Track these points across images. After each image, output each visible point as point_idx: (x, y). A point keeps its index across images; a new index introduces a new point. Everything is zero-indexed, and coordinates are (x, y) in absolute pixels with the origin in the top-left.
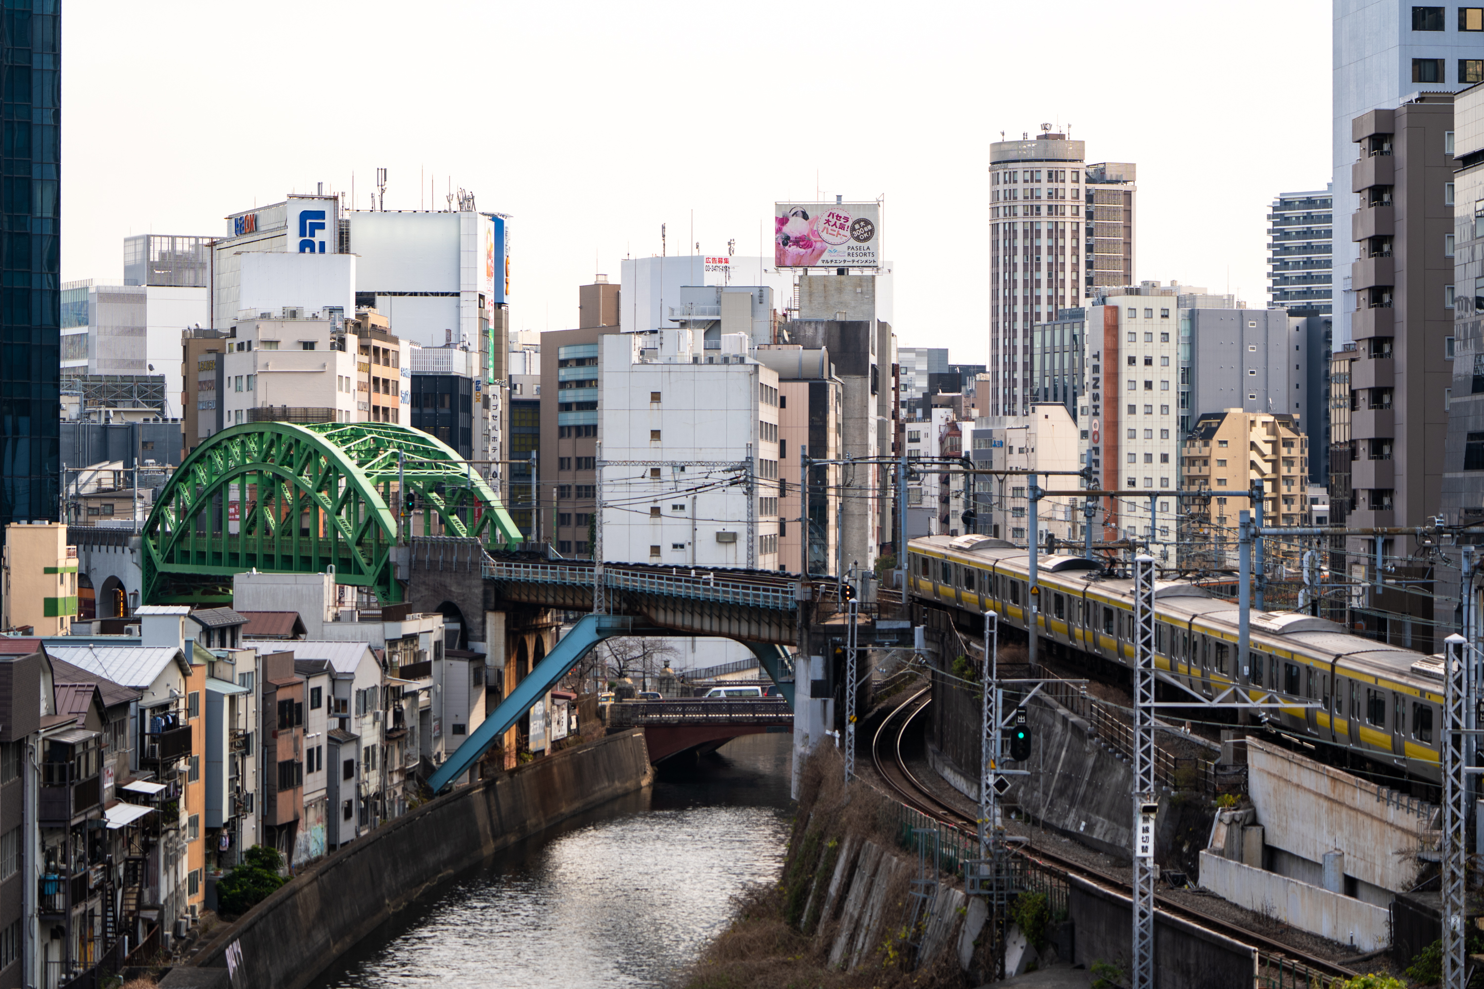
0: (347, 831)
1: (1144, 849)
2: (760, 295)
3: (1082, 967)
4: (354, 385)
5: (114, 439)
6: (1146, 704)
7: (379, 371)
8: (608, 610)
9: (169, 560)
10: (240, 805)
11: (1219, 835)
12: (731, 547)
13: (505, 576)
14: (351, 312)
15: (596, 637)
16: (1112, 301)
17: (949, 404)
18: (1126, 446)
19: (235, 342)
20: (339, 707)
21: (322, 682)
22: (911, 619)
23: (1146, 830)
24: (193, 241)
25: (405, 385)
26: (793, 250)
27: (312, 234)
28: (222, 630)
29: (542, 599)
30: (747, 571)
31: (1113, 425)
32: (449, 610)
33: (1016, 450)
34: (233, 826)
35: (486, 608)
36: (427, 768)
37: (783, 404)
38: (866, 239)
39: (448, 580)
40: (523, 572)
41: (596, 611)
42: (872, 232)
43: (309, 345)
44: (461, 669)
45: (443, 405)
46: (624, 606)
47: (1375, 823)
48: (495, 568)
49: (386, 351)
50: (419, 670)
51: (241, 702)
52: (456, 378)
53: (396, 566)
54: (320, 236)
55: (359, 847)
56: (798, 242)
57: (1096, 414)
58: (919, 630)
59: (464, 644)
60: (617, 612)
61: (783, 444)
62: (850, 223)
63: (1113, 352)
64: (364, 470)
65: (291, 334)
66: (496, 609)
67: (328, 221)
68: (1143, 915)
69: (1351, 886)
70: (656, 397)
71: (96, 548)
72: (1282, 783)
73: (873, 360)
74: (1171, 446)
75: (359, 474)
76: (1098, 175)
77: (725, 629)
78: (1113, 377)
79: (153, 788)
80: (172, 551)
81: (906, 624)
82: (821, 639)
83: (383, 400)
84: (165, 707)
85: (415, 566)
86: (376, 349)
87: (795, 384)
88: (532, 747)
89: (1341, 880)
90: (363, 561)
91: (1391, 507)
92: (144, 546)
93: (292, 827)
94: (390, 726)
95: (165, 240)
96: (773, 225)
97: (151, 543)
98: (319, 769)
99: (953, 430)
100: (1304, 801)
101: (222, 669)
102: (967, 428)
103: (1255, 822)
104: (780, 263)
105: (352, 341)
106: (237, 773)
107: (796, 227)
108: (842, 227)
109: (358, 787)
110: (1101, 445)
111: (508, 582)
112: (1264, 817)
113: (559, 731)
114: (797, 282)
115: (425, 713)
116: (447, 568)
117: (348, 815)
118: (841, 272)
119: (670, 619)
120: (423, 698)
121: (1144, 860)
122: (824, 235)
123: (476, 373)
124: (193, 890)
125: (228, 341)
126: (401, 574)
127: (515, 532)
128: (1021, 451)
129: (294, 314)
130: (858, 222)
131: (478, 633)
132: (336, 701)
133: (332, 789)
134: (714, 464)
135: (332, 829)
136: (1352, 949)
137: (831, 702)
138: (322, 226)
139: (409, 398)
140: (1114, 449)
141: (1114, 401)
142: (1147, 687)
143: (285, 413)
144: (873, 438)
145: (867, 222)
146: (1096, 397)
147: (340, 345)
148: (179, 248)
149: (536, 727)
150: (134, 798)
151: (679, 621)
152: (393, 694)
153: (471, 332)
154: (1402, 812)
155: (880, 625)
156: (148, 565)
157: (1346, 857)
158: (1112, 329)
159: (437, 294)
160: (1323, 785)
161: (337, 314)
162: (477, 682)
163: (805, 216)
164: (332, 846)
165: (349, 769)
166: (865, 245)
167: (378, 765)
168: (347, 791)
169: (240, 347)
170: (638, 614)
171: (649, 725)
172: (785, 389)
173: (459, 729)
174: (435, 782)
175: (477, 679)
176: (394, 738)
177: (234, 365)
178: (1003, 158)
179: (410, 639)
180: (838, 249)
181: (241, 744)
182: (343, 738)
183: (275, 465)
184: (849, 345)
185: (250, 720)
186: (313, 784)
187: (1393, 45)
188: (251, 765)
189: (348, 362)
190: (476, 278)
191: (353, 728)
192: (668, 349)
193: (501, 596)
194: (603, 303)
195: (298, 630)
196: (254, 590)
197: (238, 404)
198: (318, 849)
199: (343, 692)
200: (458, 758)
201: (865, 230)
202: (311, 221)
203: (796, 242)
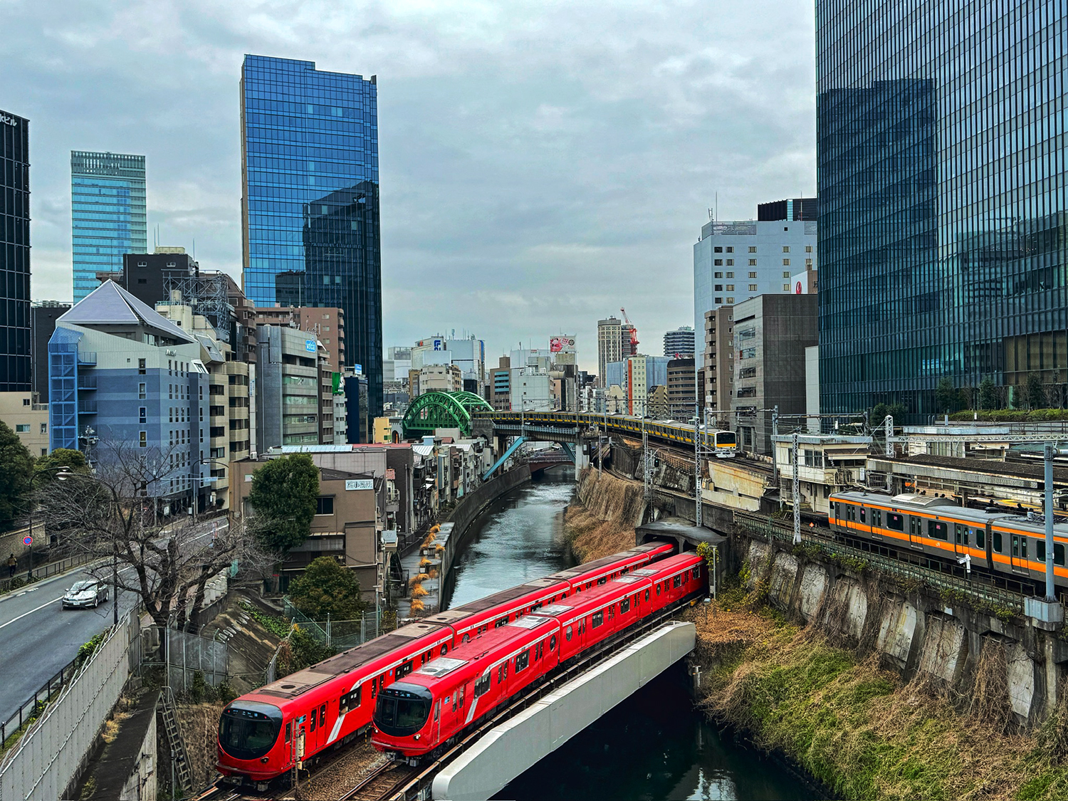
0: (468, 490)
2: (548, 359)
3: (678, 516)
4: (451, 382)
5: (390, 397)
7: (456, 379)
8: (525, 436)
9: (410, 426)
10: (446, 484)
11: (704, 484)
14: (450, 365)
15: (522, 442)
16: (629, 359)
17: (590, 385)
18: (634, 394)
19: (422, 372)
20: (465, 460)
21: (461, 454)
24: (406, 348)
25: (462, 382)
27: (437, 346)
28: (438, 442)
29: (506, 433)
31: (631, 389)
32: (485, 437)
34: (444, 489)
35: (493, 436)
36: (482, 475)
37: (555, 385)
39: (483, 429)
40: (503, 427)
41: (522, 436)
42: (574, 343)
43: (440, 373)
44: (489, 451)
45: (470, 387)
46: (529, 434)
47: (748, 480)
48: (495, 426)
49: (458, 374)
50: (480, 451)
51: (445, 459)
52: (473, 380)
53: (470, 426)
54: (439, 346)
55: (471, 495)
57: (627, 386)
59: (489, 445)
60: (527, 436)
61: (555, 395)
62: (568, 341)
63: (630, 371)
65: (436, 370)
66: (496, 436)
67: (441, 342)
68: (698, 503)
70: (525, 384)
72: (719, 472)
73: (574, 374)
74: (645, 394)
75: (459, 404)
76: (625, 328)
77: (556, 439)
78: (631, 377)
79: (432, 480)
80: (410, 424)
82: (586, 441)
83: (458, 386)
84: (431, 460)
85: (475, 426)
86: (456, 374)
87: (557, 380)
88: (505, 470)
89: (738, 495)
90: (461, 425)
91: (717, 407)
93: (457, 489)
94: (475, 464)
95: (398, 348)
96: (550, 342)
97: (405, 422)
98: (462, 475)
99: (591, 391)
100: (726, 476)
101: (441, 451)
102: (594, 391)
103: (712, 481)
104: (551, 351)
105: (451, 371)
106: (446, 477)
107: (555, 342)
108: (566, 342)
109: (470, 479)
110: (628, 394)
111: (497, 429)
112: (714, 480)
113: (511, 466)
114: (556, 355)
115: (482, 461)
116: (483, 426)
117: (468, 486)
118: (566, 353)
119: (541, 437)
120: (481, 457)
121: (698, 490)
122: (562, 344)
123: (477, 379)
124: (437, 505)
125: (420, 372)
126: (471, 428)
129: (436, 365)
130: (570, 340)
131: (492, 442)
133: (464, 480)
135: (465, 489)
137: (588, 456)
138: (440, 344)
139: (463, 385)
140: (631, 395)
141: (631, 384)
143: (435, 390)
146: (626, 382)
147: (448, 373)
148: (402, 350)
149: (505, 464)
150: (428, 482)
151: (544, 438)
152: (476, 457)
153: (476, 369)
154: (756, 477)
156: (404, 425)
157: (739, 489)
158: (630, 365)
159: (469, 360)
160: (732, 472)
161: (447, 365)
163: (557, 339)
164: (465, 493)
165: (468, 475)
166: (572, 346)
167: (473, 474)
168: (468, 481)
169: (424, 374)
170: (533, 436)
171: (530, 464)
172: (555, 381)
173: (488, 465)
174: (484, 478)
175: (492, 453)
176: (476, 467)
177: (422, 378)
178: (601, 324)
179: (478, 443)
180: (566, 347)
181: (446, 468)
182: (466, 467)
183: (437, 403)
184: (569, 370)
185: (447, 463)
186: (461, 478)
187: (710, 294)
188: (448, 474)
189: (450, 377)
190: (477, 356)
191: (468, 464)
192: (527, 372)
193: (497, 433)
194: (505, 361)
195: (453, 441)
196: (441, 432)
197: (423, 387)
198: (462, 495)
199: (466, 456)
200: (489, 472)
201: (572, 342)
202: (437, 343)
203: (555, 346)
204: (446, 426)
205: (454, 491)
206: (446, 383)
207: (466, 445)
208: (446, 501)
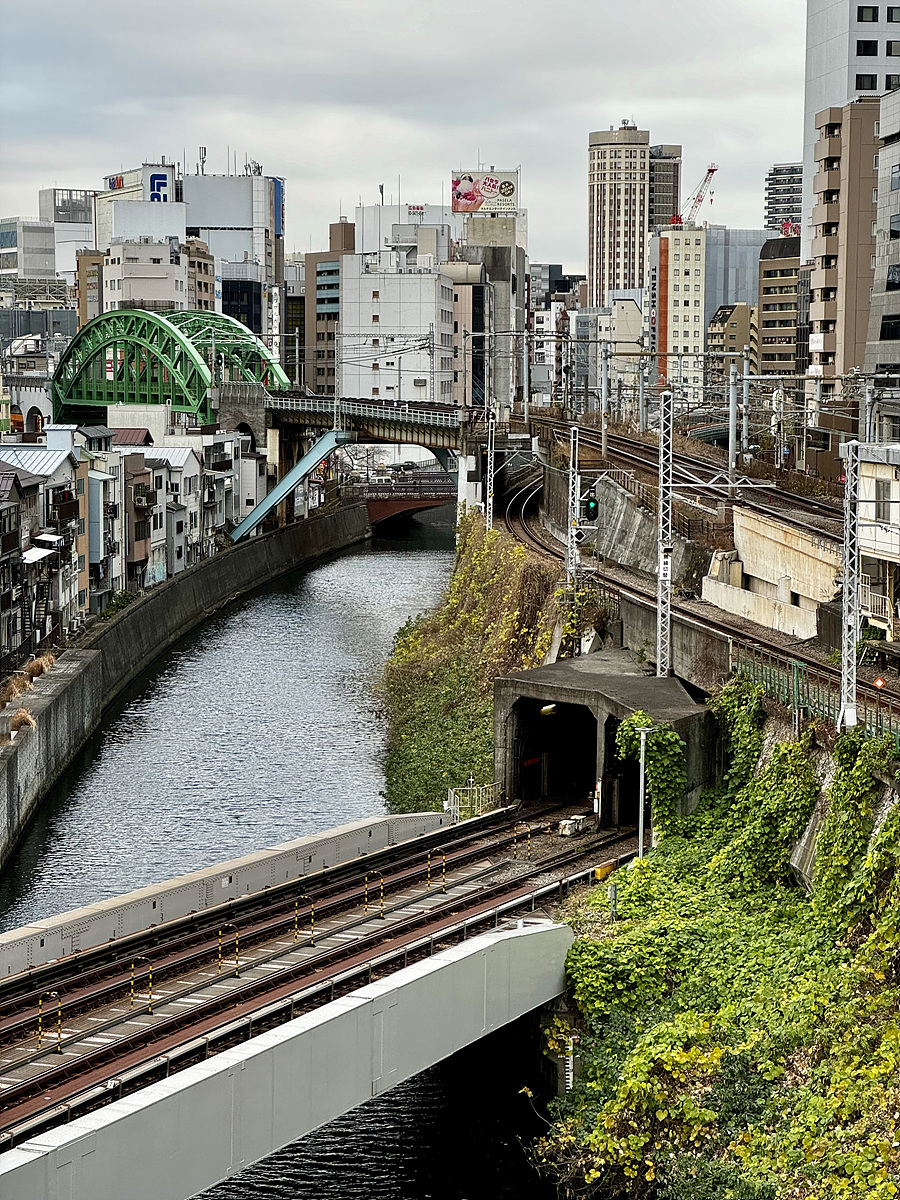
0: (179, 566)
1: (665, 575)
2: (442, 231)
3: (627, 648)
4: (185, 287)
5: (34, 320)
6: (667, 485)
7: (201, 278)
8: (342, 428)
9: (70, 396)
10: (112, 549)
11: (715, 567)
12: (423, 388)
13: (278, 407)
14: (183, 240)
15: (336, 445)
16: (664, 234)
17: (562, 299)
18: (671, 326)
19: (110, 258)
20: (173, 488)
21: (163, 473)
22: (530, 433)
23: (666, 563)
24: (83, 193)
25: (219, 287)
26: (463, 201)
27: (158, 190)
28: (99, 440)
29: (302, 421)
30: (430, 403)
31: (664, 314)
32: (244, 428)
33: (603, 329)
34: (106, 563)
35: (267, 427)
36: (230, 526)
37: (456, 300)
38: (509, 195)
39: (243, 409)
40: (289, 404)
41: (335, 428)
42: (513, 189)
43: (156, 261)
44: (251, 465)
45: (242, 300)
46: (353, 425)
47: (811, 559)
48: (271, 401)
49: (206, 265)
50: (224, 465)
51: (111, 485)
52: (250, 283)
53: (211, 400)
54: (163, 191)
55: (188, 575)
56: (465, 197)
57: (654, 306)
58: (535, 440)
59: (253, 449)
60: (348, 429)
61: (456, 323)
62: (499, 184)
63: (664, 268)
64: (190, 340)
65: (145, 254)
66: (273, 428)
67: (168, 181)
68: (663, 616)
69: (795, 599)
70: (376, 294)
71: (23, 388)
72: (754, 535)
73: (513, 271)
74: (700, 326)
75: (188, 343)
76: (657, 153)
77: (415, 439)
78: (664, 283)
79: (54, 538)
80: (71, 391)
81: (527, 436)
82: (473, 445)
83: (205, 297)
84: (62, 487)
85: (222, 401)
86: (200, 264)
87: (463, 286)
88: (297, 513)
89: (789, 595)
90: (190, 398)
91: (834, 364)
92: (54, 389)
93: (144, 563)
94: (206, 500)
95: (65, 192)
96: (451, 186)
97: (57, 386)
98: (161, 527)
99: (565, 317)
100: (767, 546)
101: (99, 465)
102: (573, 315)
103: (737, 560)
104: (455, 210)
105: (184, 258)
106: (109, 530)
107: (464, 187)
108: (494, 187)
109: (186, 538)
110: (656, 326)
111: (281, 410)
112: (742, 556)
113: (313, 503)
114: (465, 221)
115: (228, 492)
116: (243, 402)
117: (179, 556)
118: (493, 215)
119: (381, 434)
120: (227, 482)
121: (664, 581)
122: (482, 192)
123: (262, 280)
124: (81, 602)
125: (105, 258)
126: (214, 405)
127: (286, 379)
128: (607, 329)
129: (147, 241)
130: (504, 183)
131: (262, 443)
132: (172, 485)
133: (169, 539)
134: (410, 336)
135: (169, 564)
136: (793, 637)
137: (480, 484)
138: (165, 185)
139: (221, 295)
140: (664, 330)
141: (664, 299)
142: (667, 474)
143: (142, 305)
144: (513, 321)
145: (510, 184)
146: (654, 296)
147: (176, 261)
148: (74, 197)
149: (298, 501)
150: (43, 544)
151: (387, 435)
152: (208, 482)
153: (259, 252)
154: (827, 552)
155: (510, 437)
156: (56, 400)
157: (792, 580)
158: (664, 252)
159: (238, 229)
160: (780, 536)
161: (174, 241)
162: (261, 474)
163: (471, 180)
164: (169, 576)
165: (180, 527)
166: (509, 198)
167: (198, 525)
168: (179, 542)
169: (113, 262)
170: (361, 430)
171: (370, 500)
172: (458, 290)
173: (250, 502)
174: (236, 536)
175: (261, 471)
176: (208, 508)
177: (110, 273)
178: (597, 143)
179: (219, 446)
180: (491, 202)
181: (111, 511)
182: (176, 508)
183: (134, 338)
184: (497, 262)
185: (117, 496)
186: (158, 536)
187: (844, 65)
188: (118, 524)
189: (182, 272)
190: (262, 218)
191: (182, 501)
192: (384, 264)
193: (276, 419)
194: (344, 235)
195: (148, 440)
196: (120, 415)
197: (112, 298)
198: (160, 576)
199: (176, 479)
200: (249, 520)
201: (508, 189)
202: (158, 181)
203: (465, 196)
204: (143, 399)
205: (135, 569)
206: (172, 286)
207: (179, 450)
208: (111, 594)
